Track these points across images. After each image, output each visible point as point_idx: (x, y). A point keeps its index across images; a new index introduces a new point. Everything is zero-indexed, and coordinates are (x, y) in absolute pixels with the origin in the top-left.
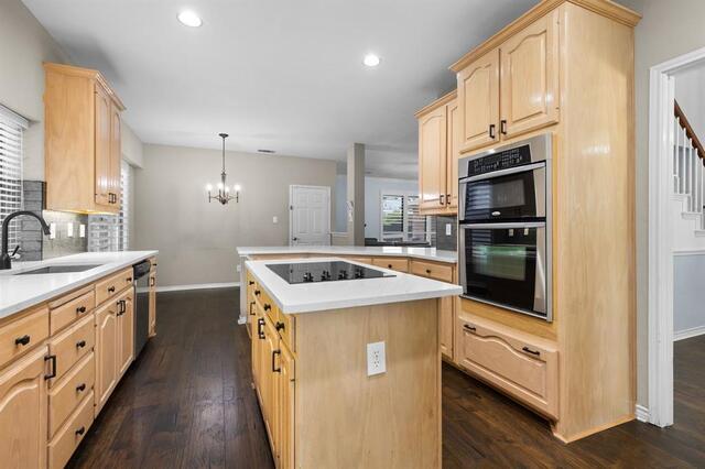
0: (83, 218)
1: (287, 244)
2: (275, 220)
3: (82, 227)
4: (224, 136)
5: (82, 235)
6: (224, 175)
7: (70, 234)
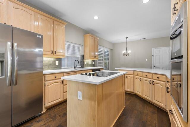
0: (94, 61)
1: (151, 68)
2: (147, 60)
3: (93, 62)
4: (127, 38)
5: (93, 63)
6: (127, 48)
7: (90, 63)
